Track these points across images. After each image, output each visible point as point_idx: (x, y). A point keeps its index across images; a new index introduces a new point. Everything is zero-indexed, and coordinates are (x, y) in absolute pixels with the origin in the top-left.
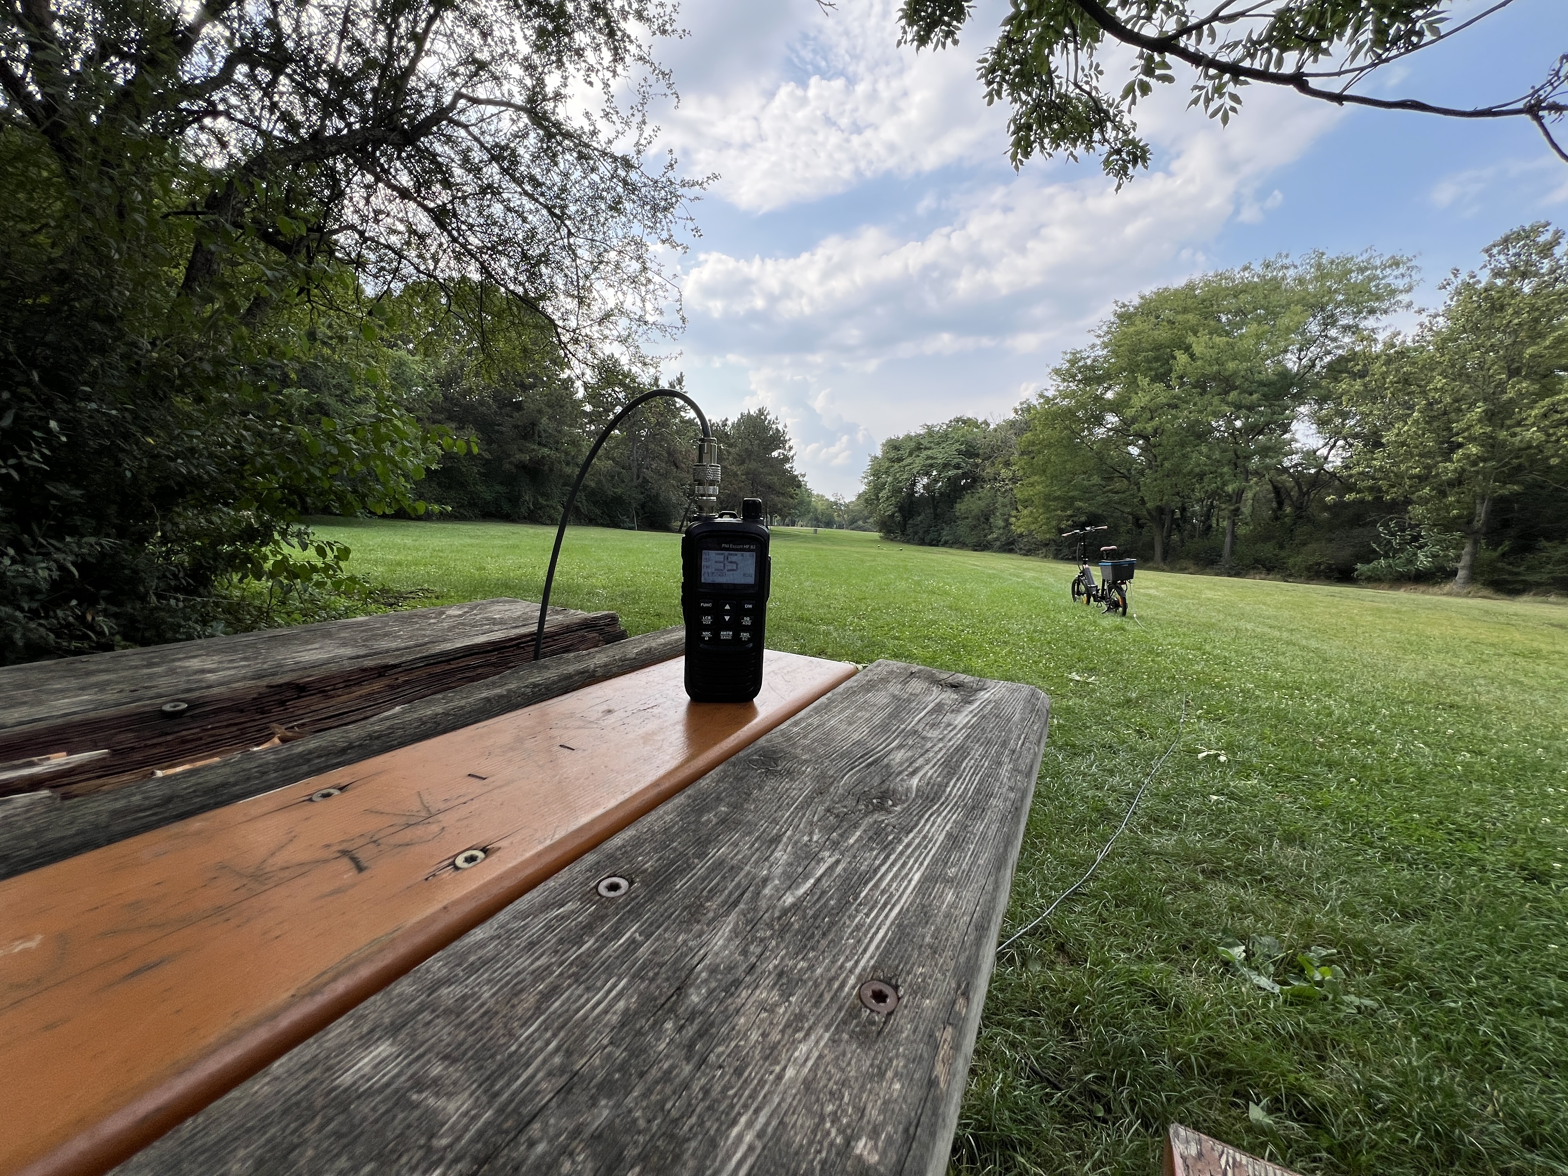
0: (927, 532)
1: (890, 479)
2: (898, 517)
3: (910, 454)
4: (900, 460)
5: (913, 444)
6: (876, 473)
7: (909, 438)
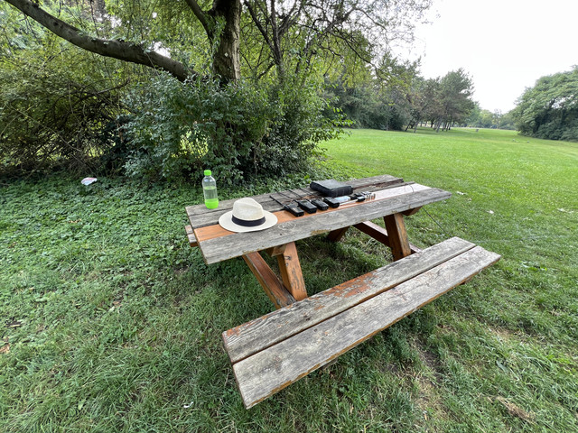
0: (553, 132)
1: (535, 101)
2: (533, 123)
3: (555, 86)
4: (545, 90)
5: (559, 79)
6: (526, 98)
7: (559, 75)
